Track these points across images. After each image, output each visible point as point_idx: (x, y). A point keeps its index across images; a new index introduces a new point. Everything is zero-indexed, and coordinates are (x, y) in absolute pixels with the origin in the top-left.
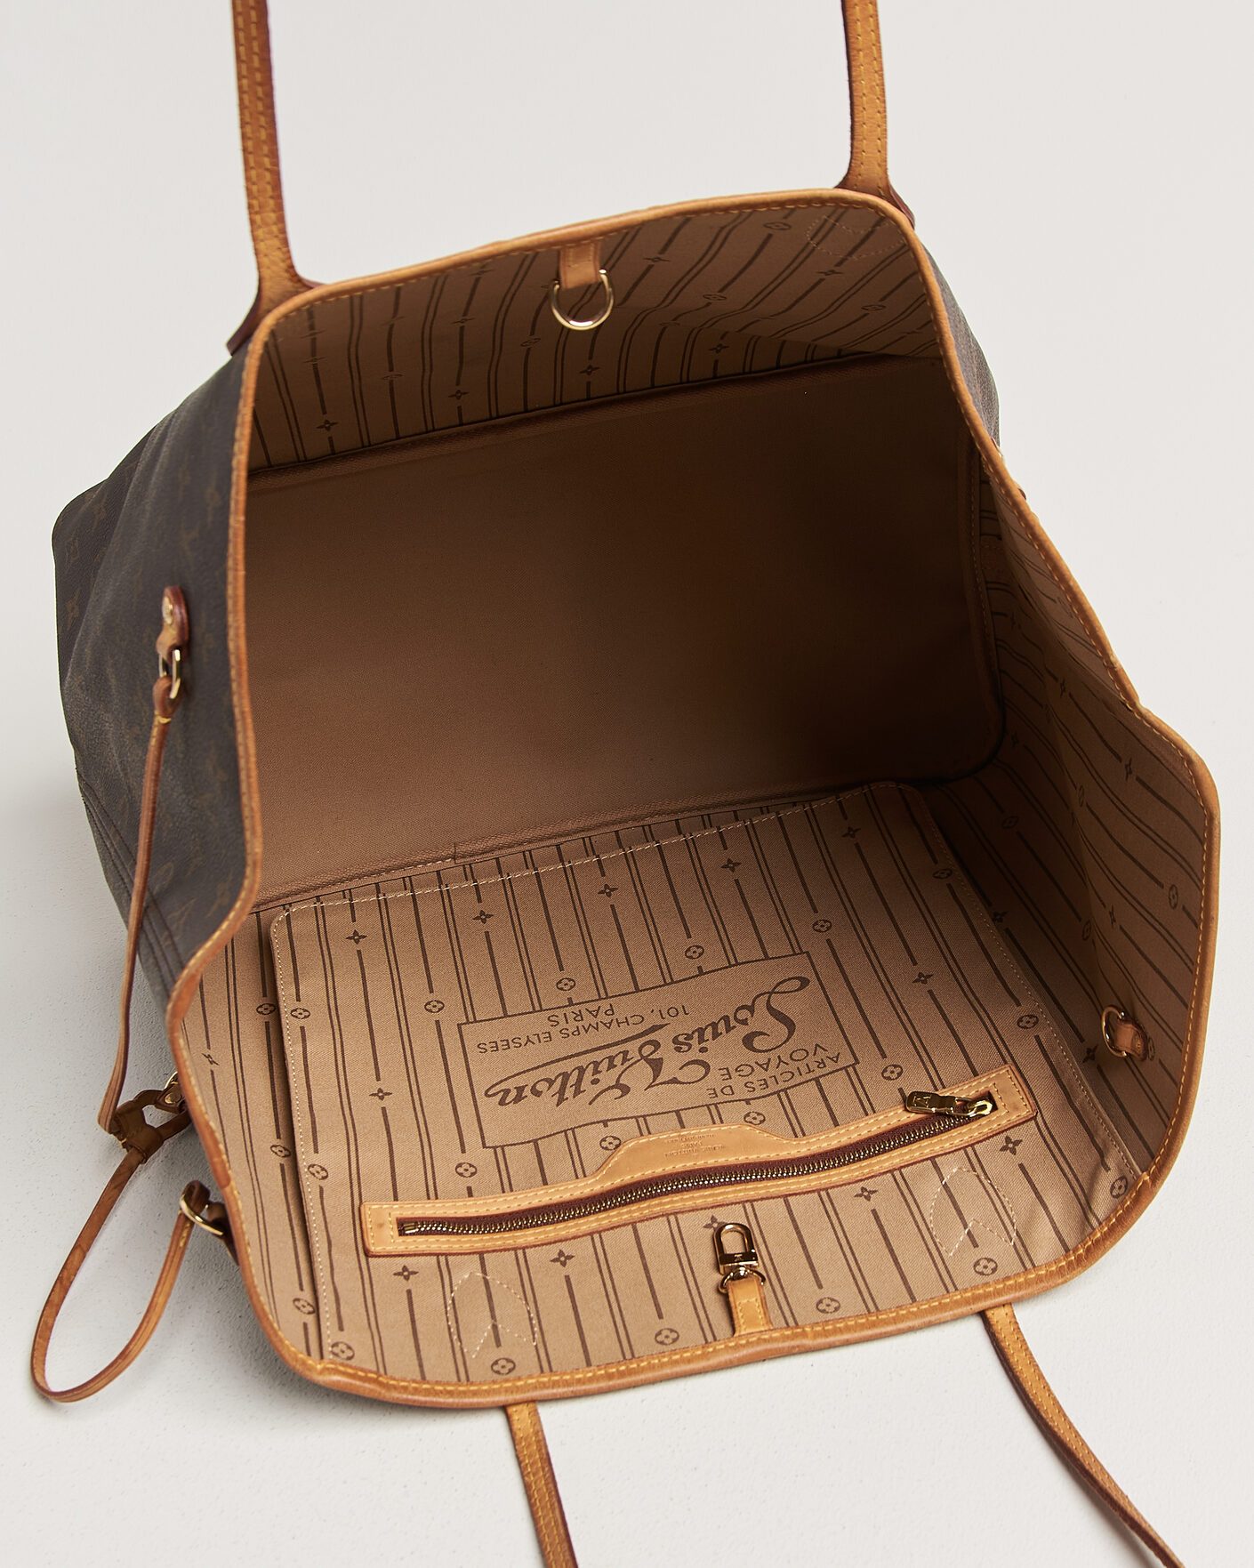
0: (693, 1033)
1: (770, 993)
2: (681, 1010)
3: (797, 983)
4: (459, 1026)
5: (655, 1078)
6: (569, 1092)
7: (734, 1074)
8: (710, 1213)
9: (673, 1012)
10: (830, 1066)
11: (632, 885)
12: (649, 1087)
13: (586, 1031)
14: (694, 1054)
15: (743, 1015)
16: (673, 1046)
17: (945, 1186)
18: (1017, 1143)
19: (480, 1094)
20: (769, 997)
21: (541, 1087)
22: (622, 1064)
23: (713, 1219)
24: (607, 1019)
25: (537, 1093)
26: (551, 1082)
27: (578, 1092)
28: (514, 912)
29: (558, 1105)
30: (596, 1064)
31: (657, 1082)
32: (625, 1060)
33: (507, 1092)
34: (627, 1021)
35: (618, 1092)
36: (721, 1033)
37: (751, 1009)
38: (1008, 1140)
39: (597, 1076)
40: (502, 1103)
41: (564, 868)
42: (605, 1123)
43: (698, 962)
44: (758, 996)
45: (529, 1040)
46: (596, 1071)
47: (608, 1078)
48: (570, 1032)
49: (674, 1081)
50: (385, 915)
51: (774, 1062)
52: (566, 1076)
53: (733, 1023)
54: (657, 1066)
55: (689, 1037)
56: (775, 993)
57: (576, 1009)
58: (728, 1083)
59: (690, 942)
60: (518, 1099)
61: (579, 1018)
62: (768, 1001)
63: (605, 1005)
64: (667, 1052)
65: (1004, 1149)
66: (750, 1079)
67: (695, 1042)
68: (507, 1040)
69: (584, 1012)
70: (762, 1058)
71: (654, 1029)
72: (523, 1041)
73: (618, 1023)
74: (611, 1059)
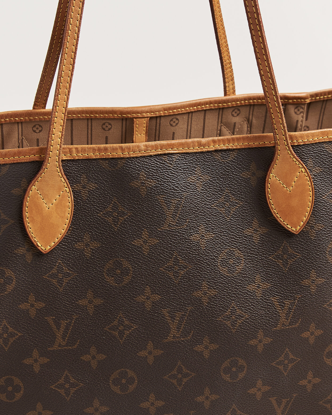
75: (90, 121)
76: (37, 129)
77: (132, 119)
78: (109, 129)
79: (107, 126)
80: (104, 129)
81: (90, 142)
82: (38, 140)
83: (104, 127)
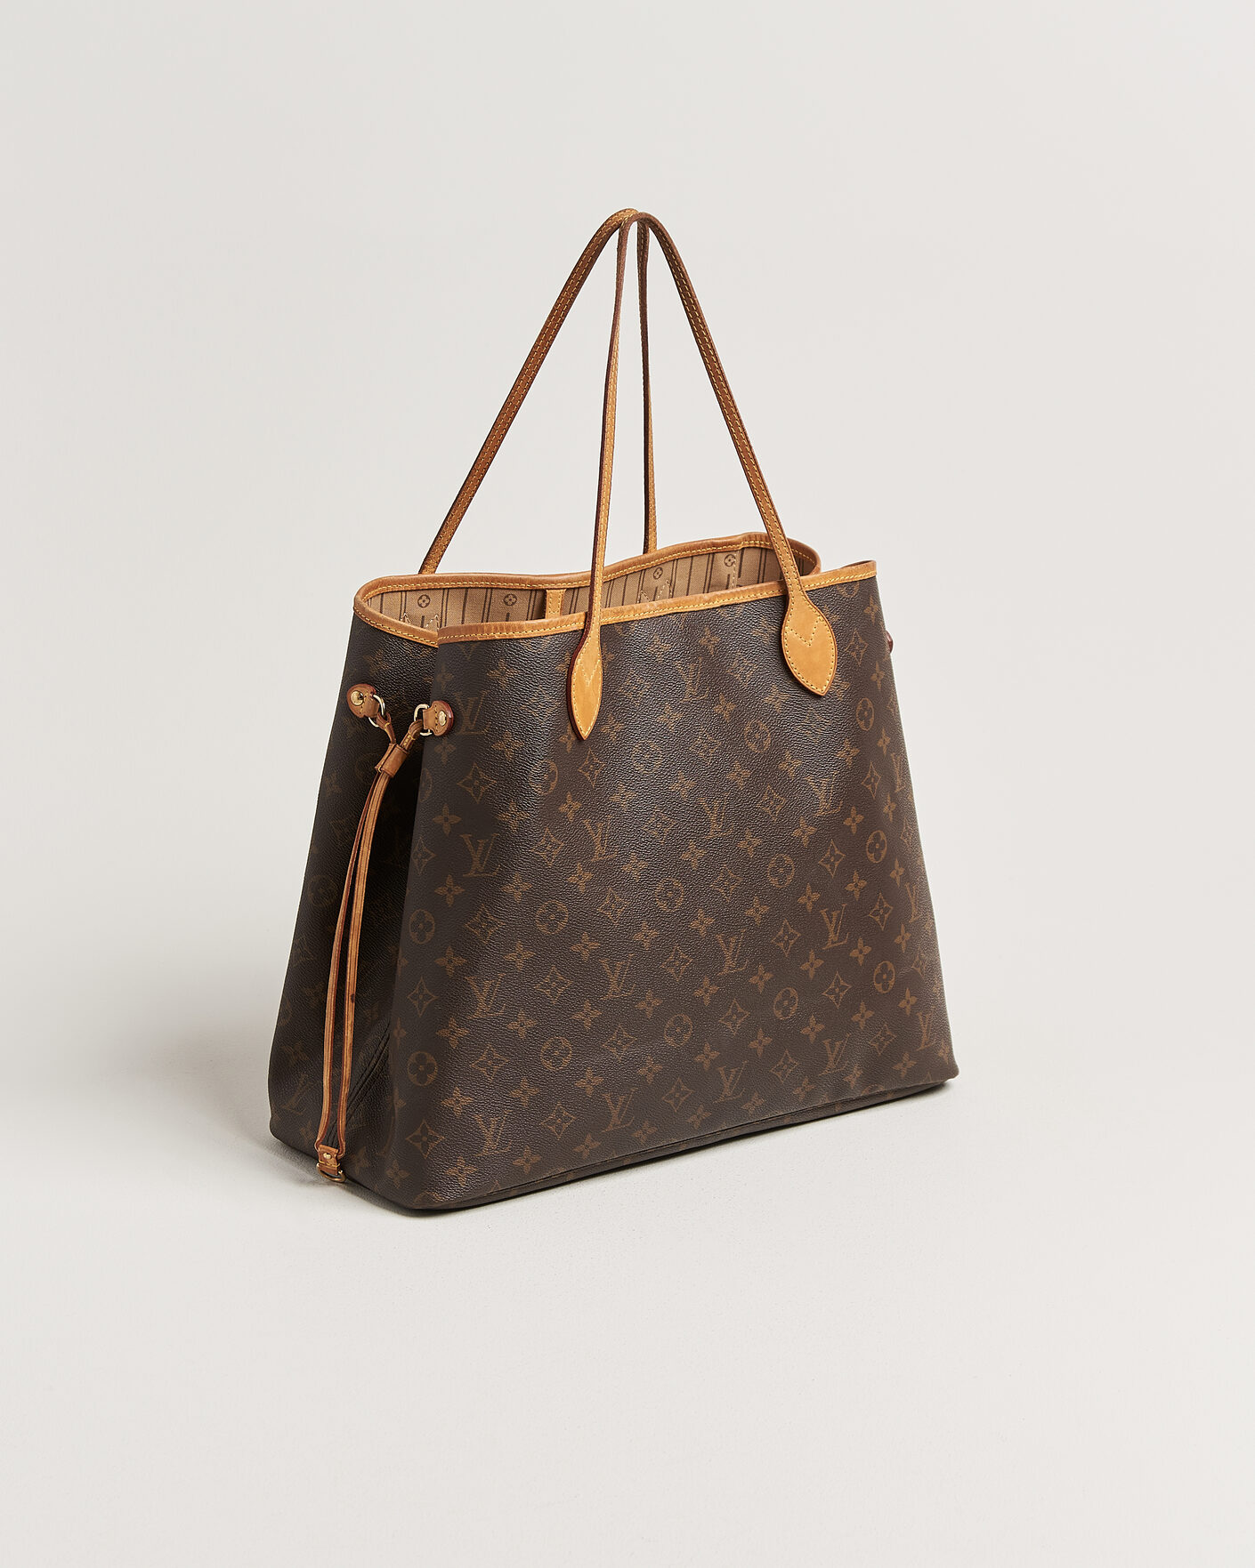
75: (489, 590)
76: (424, 601)
77: (544, 591)
78: (513, 603)
80: (506, 603)
81: (485, 619)
82: (423, 617)
83: (507, 599)
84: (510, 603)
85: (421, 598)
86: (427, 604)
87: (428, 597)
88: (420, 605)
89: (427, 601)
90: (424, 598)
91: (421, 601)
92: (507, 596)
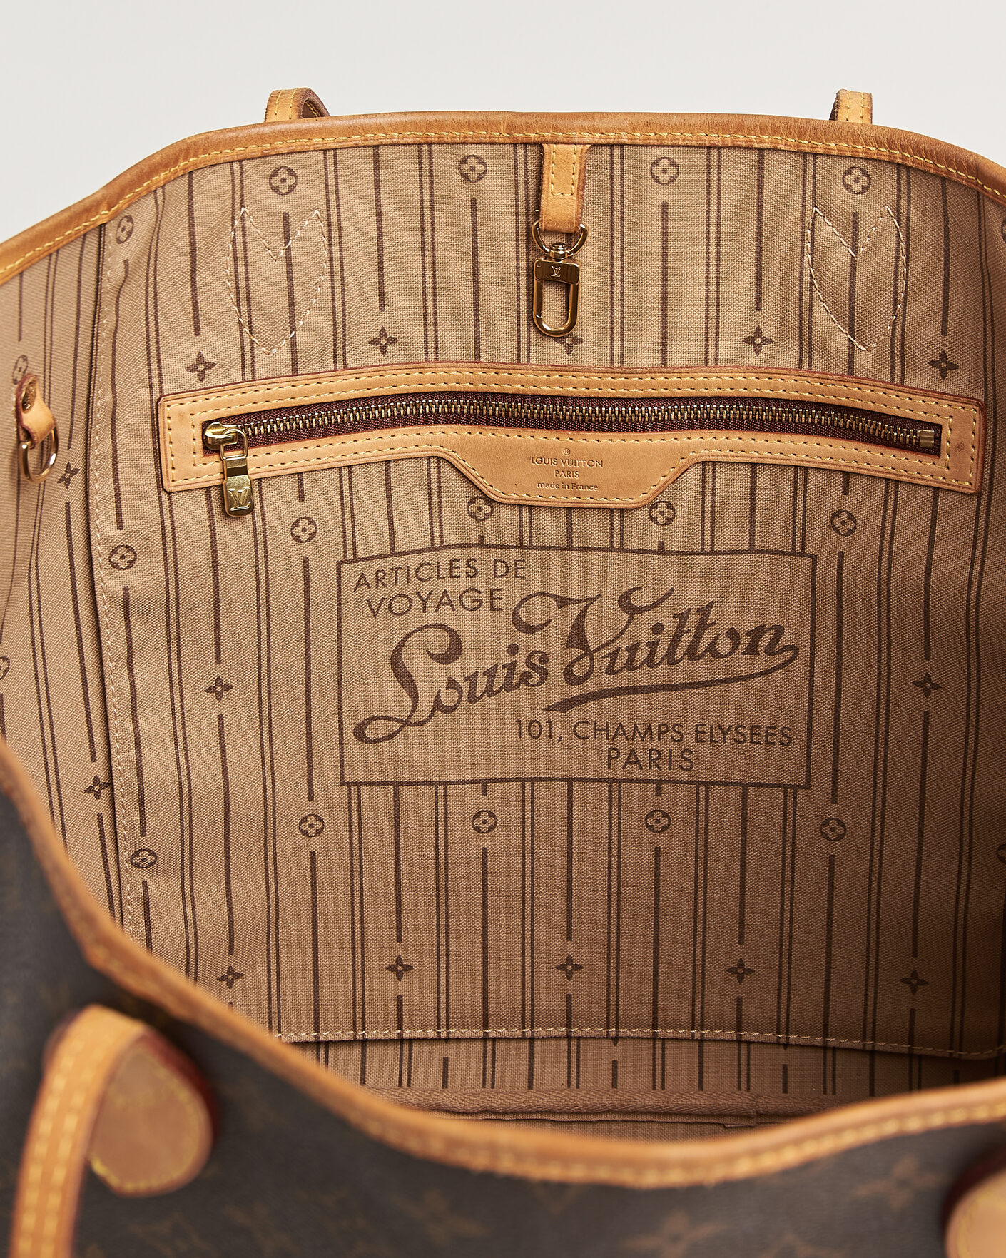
0: (518, 685)
1: (406, 723)
2: (525, 730)
3: (371, 732)
4: (807, 787)
5: (582, 615)
6: (693, 622)
7: (485, 596)
8: (570, 361)
9: (535, 731)
10: (370, 569)
11: (536, 969)
12: (595, 599)
13: (649, 728)
14: (528, 643)
15: (449, 698)
16: (548, 667)
17: (293, 328)
18: (192, 369)
19: (804, 655)
20: (410, 716)
21: (724, 645)
22: (619, 649)
23: (569, 350)
24: (620, 742)
25: (733, 634)
26: (712, 649)
27: (683, 617)
28: (699, 970)
29: (712, 604)
30: (649, 662)
31: (582, 605)
32: (613, 656)
33: (770, 651)
34: (596, 730)
35: (636, 600)
36: (484, 674)
37: (438, 705)
38: (201, 378)
39: (654, 638)
40: (779, 630)
41: (617, 1027)
42: (661, 551)
43: (486, 803)
44: (424, 722)
45: (725, 733)
46: (653, 646)
47: (641, 628)
48: (671, 734)
49: (562, 602)
50: (870, 1009)
51: (432, 604)
52: (692, 654)
53: (465, 687)
54: (577, 638)
55: (525, 677)
56: (401, 721)
57: (653, 774)
58: (496, 584)
59: (484, 841)
60: (757, 633)
61: (655, 755)
62: (413, 710)
63: (617, 770)
64: (561, 655)
65: (210, 365)
66: (469, 583)
67: (521, 668)
68: (752, 742)
69: (646, 767)
70: (445, 616)
71: (563, 706)
72: (732, 735)
73: (607, 730)
74: (629, 666)
76: (283, 180)
77: (540, 146)
79: (473, 169)
82: (286, 216)
84: (473, 176)
85: (275, 173)
86: (292, 188)
87: (291, 172)
88: (276, 190)
89: (290, 180)
90: (283, 173)
91: (276, 181)
92: (464, 161)
